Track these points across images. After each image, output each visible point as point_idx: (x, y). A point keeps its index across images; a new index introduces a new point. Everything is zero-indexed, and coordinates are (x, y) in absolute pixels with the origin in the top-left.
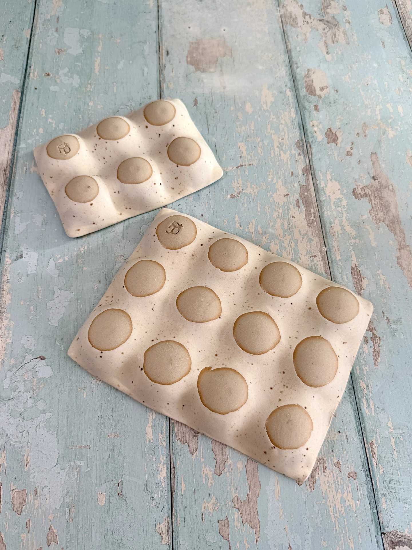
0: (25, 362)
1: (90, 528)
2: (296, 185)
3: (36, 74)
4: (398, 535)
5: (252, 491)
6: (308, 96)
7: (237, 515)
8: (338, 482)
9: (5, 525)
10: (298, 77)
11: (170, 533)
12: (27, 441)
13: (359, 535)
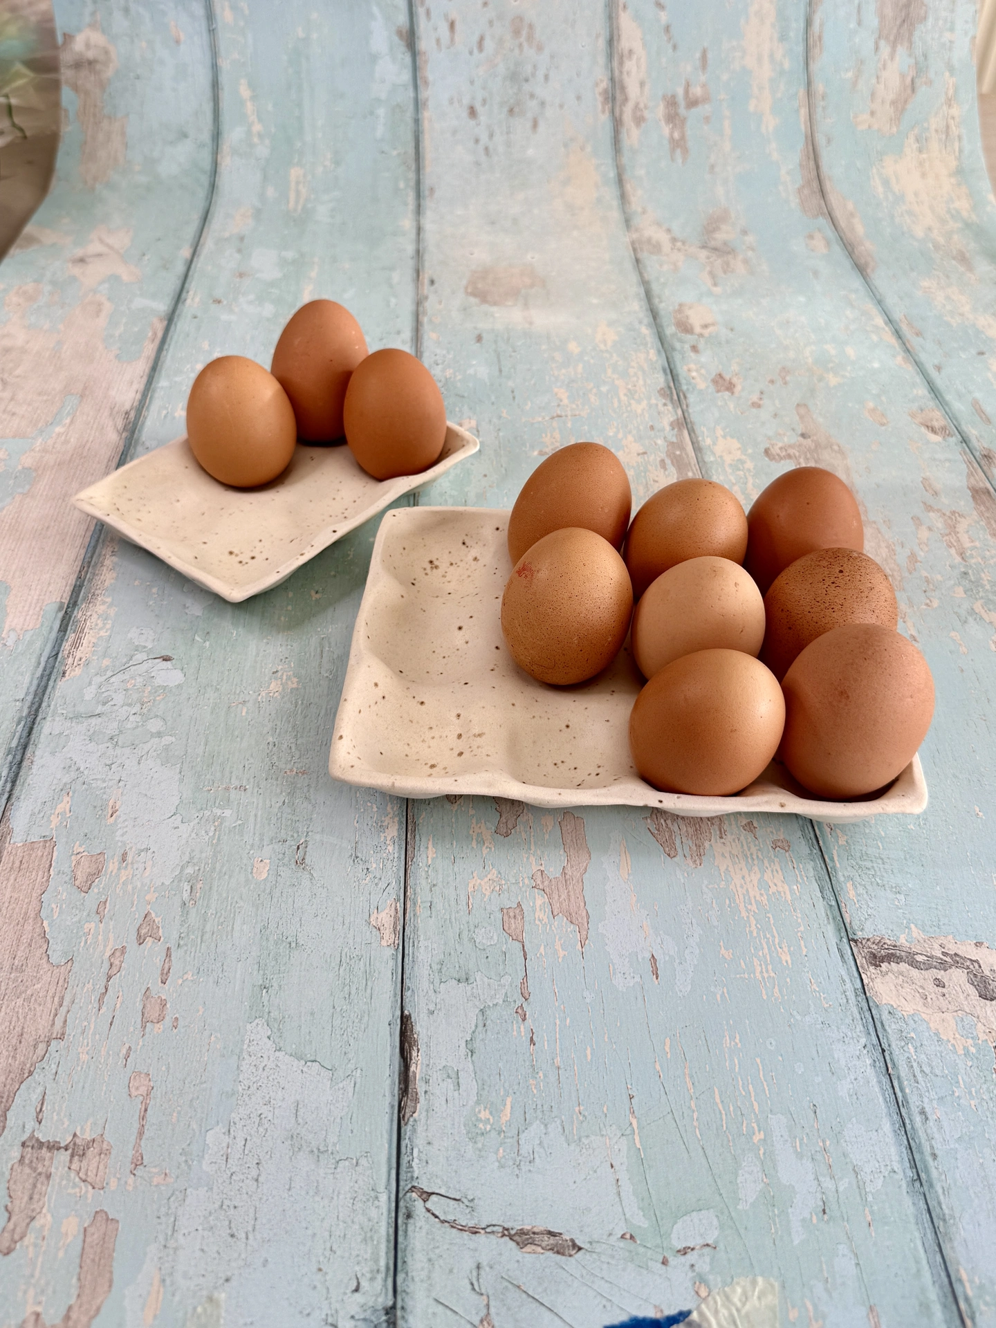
0: (131, 663)
1: (232, 915)
2: (659, 442)
3: (197, 300)
4: (884, 944)
5: (573, 863)
6: (679, 334)
7: (540, 900)
8: (751, 854)
9: (53, 909)
10: (662, 313)
11: (400, 927)
12: (118, 779)
13: (802, 942)
